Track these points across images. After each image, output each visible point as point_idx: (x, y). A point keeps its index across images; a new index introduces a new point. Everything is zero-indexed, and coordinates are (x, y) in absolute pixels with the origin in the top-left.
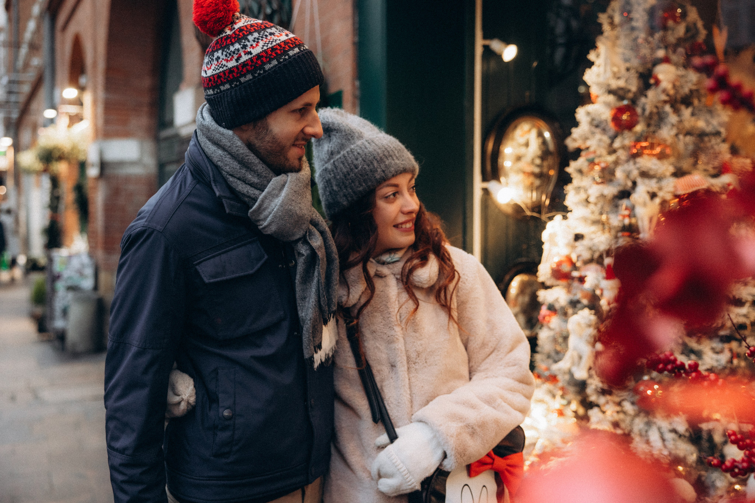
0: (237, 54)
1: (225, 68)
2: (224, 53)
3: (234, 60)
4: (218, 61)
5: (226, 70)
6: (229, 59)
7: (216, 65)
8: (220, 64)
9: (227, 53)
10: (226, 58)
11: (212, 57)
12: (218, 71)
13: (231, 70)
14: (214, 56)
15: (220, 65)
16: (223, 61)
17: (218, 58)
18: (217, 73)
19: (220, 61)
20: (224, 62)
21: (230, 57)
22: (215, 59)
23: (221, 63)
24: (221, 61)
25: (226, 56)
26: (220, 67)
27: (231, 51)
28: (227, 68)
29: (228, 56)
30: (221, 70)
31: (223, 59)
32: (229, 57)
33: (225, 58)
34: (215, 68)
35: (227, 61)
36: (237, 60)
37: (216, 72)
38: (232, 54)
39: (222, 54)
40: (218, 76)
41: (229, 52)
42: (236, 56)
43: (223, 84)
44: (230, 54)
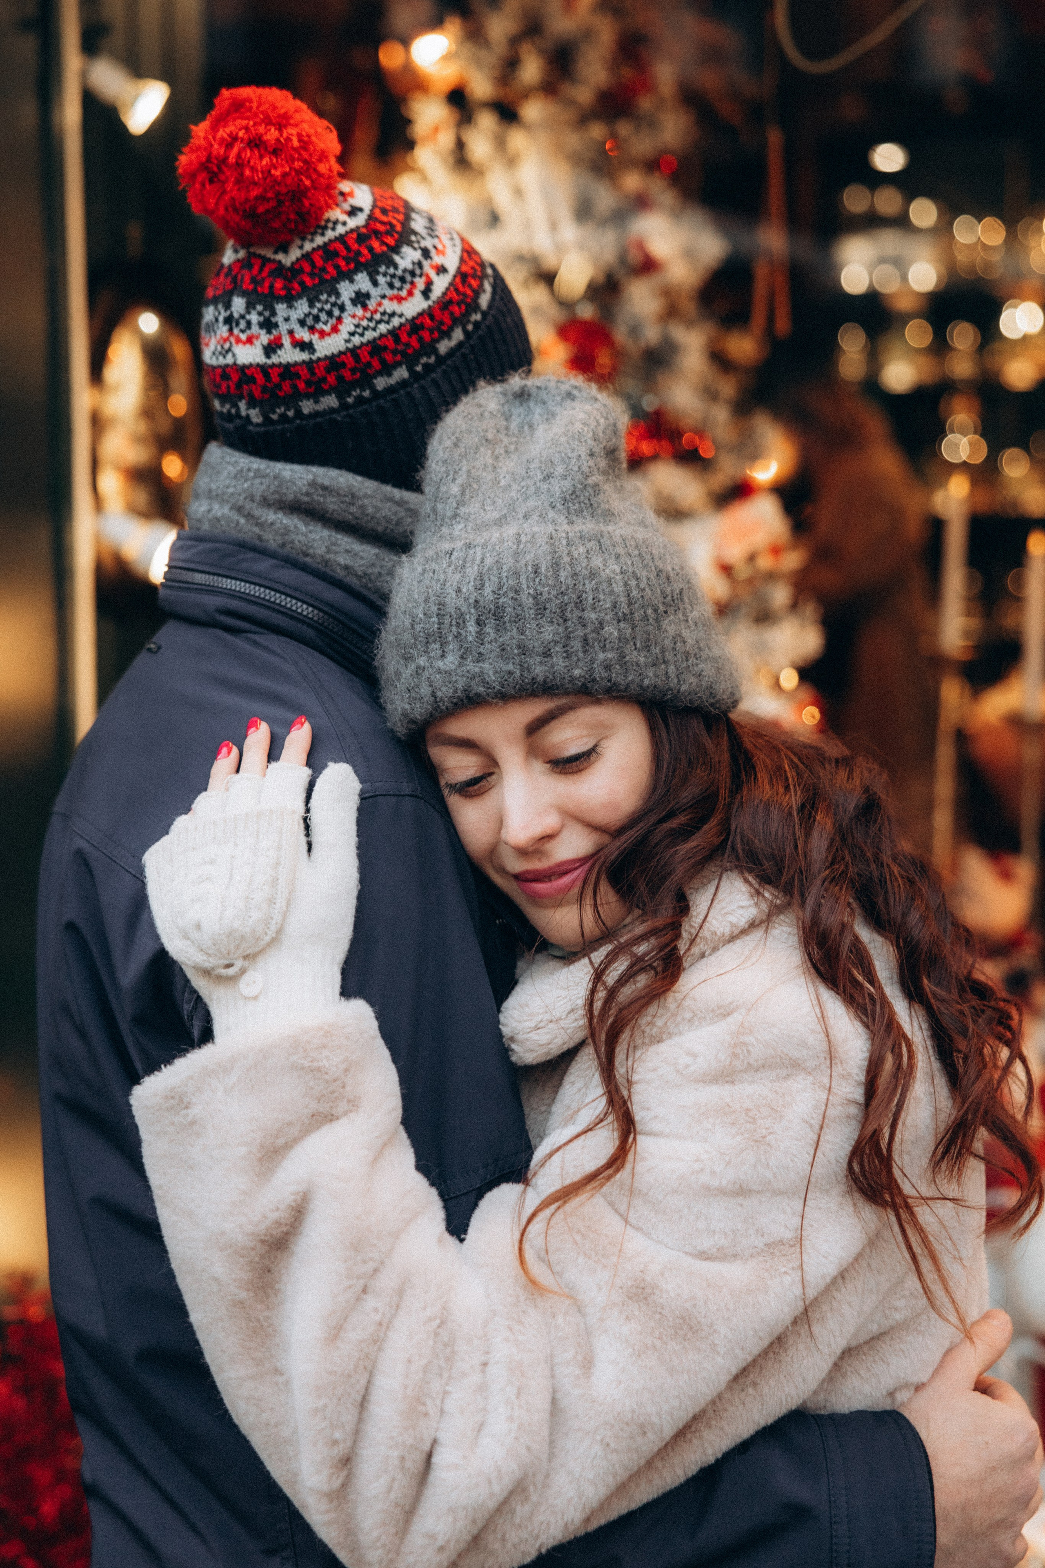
0: (421, 276)
1: (396, 322)
2: (381, 279)
3: (417, 293)
4: (365, 307)
5: (401, 325)
6: (404, 293)
7: (362, 319)
8: (376, 311)
9: (393, 276)
10: (395, 292)
11: (333, 299)
12: (370, 335)
13: (415, 325)
14: (338, 295)
15: (378, 316)
16: (386, 302)
17: (361, 299)
18: (369, 342)
19: (372, 304)
20: (389, 306)
21: (407, 286)
22: (348, 304)
23: (381, 309)
24: (380, 304)
25: (391, 286)
26: (379, 322)
27: (405, 270)
28: (403, 320)
29: (397, 284)
30: (383, 328)
31: (384, 297)
32: (400, 289)
33: (389, 292)
34: (357, 326)
35: (400, 299)
36: (426, 293)
37: (364, 340)
38: (408, 278)
39: (375, 283)
40: (374, 347)
41: (399, 273)
42: (420, 283)
43: (387, 370)
44: (402, 280)
